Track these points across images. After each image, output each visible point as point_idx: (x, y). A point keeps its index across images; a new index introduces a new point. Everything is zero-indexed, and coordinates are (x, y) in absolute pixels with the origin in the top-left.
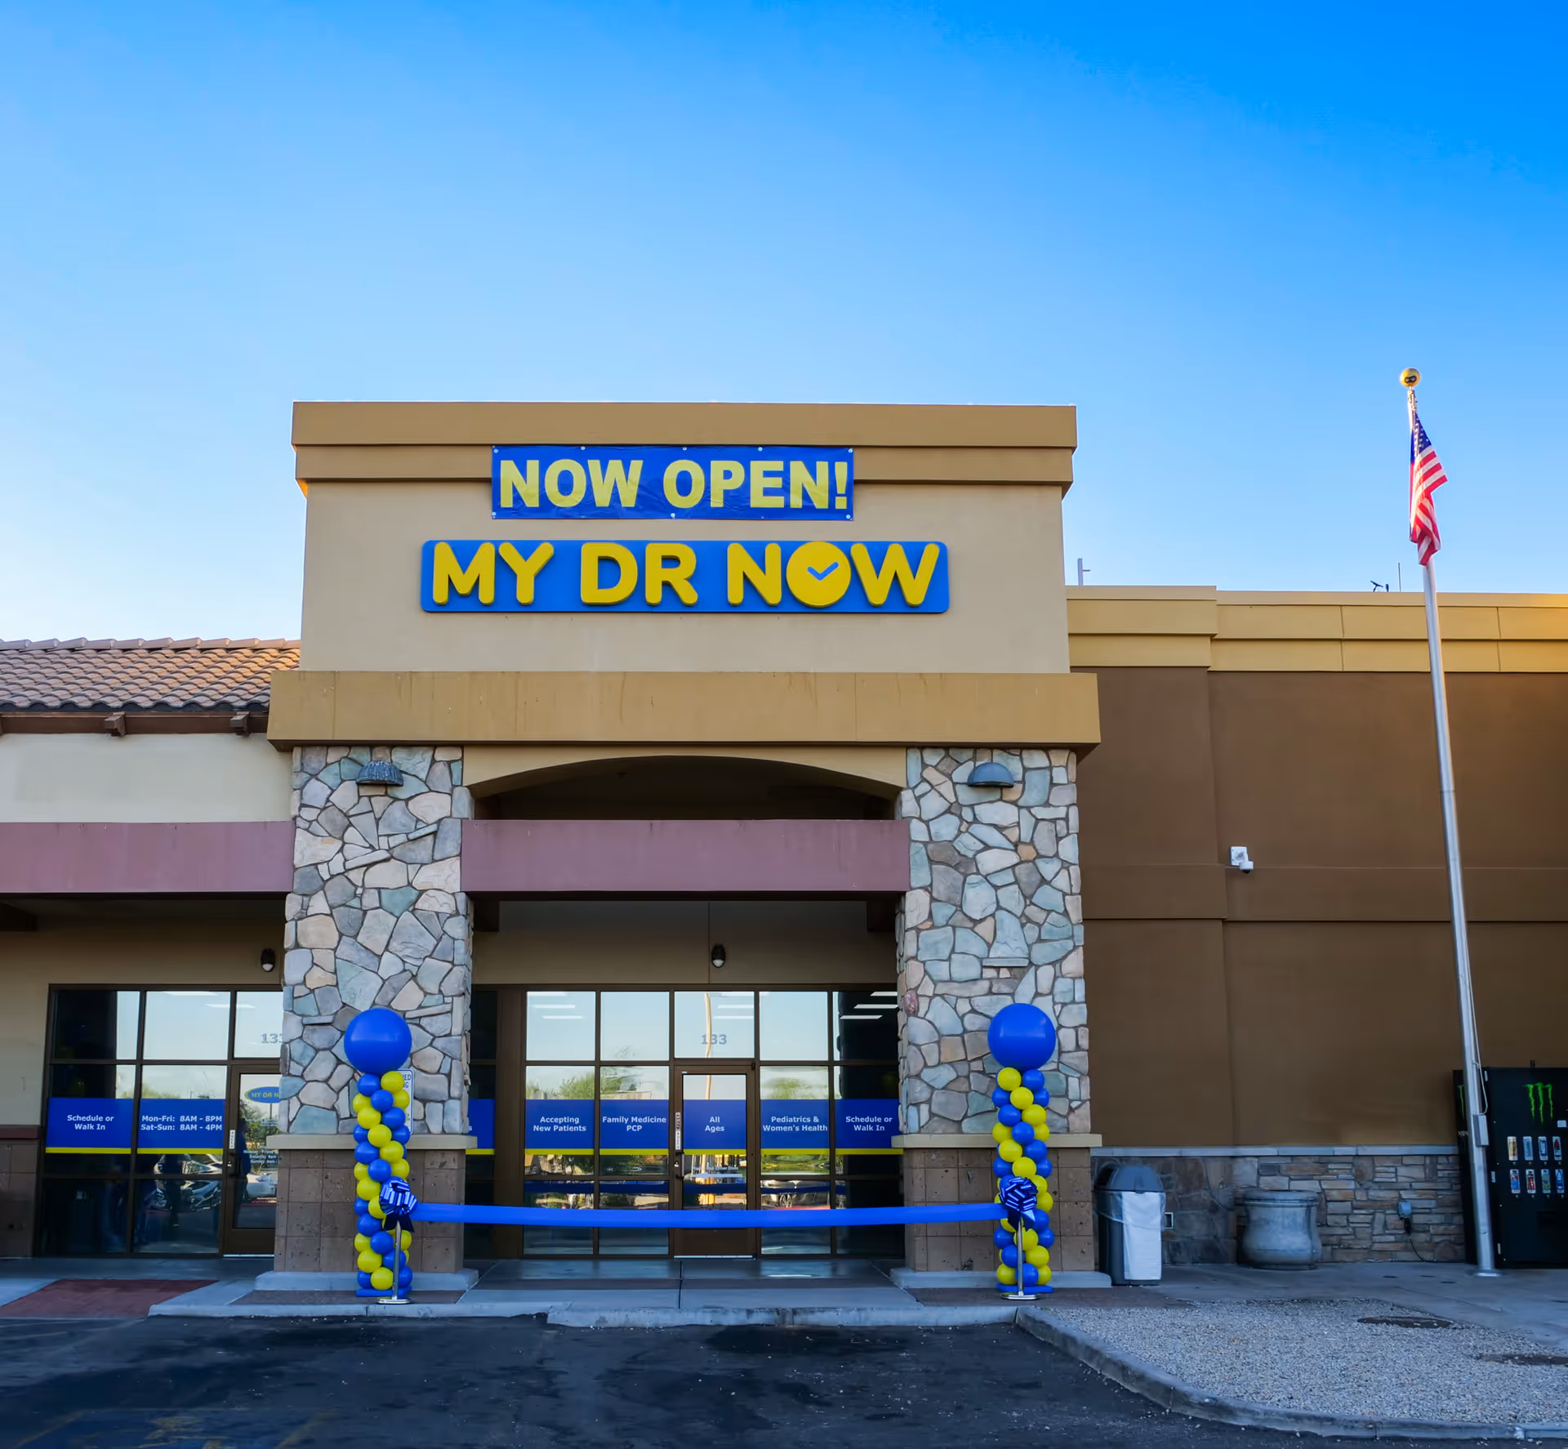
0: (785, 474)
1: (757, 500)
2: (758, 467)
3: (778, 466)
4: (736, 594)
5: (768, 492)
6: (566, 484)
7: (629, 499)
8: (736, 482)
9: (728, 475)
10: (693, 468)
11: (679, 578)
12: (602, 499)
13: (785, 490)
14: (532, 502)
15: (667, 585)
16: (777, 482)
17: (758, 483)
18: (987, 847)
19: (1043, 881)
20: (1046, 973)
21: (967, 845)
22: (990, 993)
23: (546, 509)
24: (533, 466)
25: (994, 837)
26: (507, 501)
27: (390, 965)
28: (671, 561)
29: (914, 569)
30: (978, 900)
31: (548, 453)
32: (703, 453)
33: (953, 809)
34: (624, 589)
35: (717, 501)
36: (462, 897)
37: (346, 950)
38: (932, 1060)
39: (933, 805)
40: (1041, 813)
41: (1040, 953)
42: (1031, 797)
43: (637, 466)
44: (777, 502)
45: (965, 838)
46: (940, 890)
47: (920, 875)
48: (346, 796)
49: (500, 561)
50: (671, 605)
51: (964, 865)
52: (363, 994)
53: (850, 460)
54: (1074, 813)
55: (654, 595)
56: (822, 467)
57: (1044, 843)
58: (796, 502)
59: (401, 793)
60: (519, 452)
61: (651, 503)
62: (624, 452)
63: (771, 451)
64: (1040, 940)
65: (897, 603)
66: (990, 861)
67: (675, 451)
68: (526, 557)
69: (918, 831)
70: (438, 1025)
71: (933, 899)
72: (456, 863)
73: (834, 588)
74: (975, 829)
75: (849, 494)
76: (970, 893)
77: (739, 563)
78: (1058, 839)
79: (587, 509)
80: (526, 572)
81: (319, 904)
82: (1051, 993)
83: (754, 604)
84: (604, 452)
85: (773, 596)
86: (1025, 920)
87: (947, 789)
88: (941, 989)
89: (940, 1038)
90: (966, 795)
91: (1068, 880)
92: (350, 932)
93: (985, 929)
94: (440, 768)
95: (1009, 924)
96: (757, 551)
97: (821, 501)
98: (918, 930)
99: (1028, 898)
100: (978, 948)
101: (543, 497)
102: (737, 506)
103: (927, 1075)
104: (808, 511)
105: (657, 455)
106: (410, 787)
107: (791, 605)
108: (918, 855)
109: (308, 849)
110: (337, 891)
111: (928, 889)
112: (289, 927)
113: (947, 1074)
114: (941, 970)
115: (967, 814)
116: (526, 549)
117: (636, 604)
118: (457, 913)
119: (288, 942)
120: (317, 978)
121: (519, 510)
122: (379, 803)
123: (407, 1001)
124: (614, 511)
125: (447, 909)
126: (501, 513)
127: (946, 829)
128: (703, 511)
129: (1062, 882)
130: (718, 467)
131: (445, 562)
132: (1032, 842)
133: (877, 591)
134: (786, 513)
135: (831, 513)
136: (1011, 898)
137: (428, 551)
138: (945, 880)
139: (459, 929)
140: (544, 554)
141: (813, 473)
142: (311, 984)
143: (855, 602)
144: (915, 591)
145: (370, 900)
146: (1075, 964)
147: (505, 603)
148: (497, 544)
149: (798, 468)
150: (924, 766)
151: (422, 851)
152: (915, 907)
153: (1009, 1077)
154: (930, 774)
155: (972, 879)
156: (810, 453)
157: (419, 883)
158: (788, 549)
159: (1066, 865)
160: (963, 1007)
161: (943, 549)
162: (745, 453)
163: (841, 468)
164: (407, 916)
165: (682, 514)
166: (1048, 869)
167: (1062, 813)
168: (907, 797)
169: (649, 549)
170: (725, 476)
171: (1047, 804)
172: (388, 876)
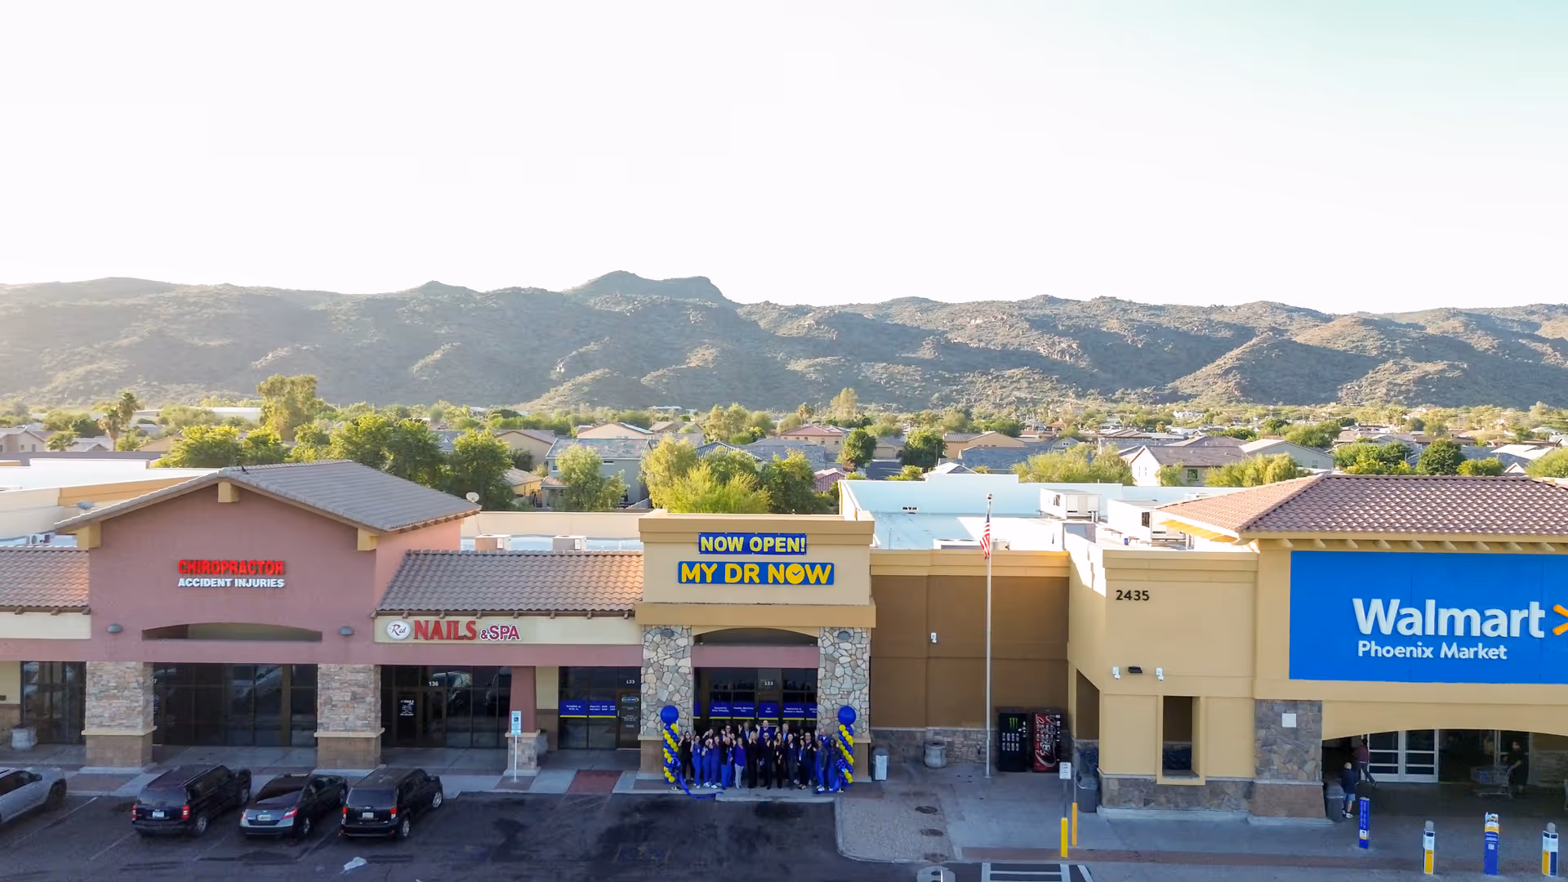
0: (786, 542)
1: (778, 549)
2: (778, 539)
3: (784, 539)
4: (771, 580)
5: (781, 547)
6: (721, 544)
7: (739, 549)
8: (771, 544)
9: (769, 542)
10: (758, 540)
11: (754, 575)
12: (732, 549)
13: (786, 547)
14: (711, 549)
15: (751, 578)
16: (784, 544)
17: (778, 545)
18: (842, 656)
19: (858, 666)
20: (858, 693)
21: (836, 655)
22: (841, 698)
23: (715, 552)
24: (711, 539)
25: (844, 653)
26: (703, 549)
27: (671, 688)
28: (752, 570)
29: (823, 572)
30: (839, 671)
31: (715, 535)
32: (762, 536)
33: (833, 644)
34: (738, 578)
35: (766, 550)
36: (691, 669)
37: (658, 684)
38: (824, 717)
39: (827, 643)
40: (858, 646)
41: (856, 687)
42: (856, 641)
43: (742, 539)
44: (784, 550)
45: (836, 653)
46: (828, 668)
47: (822, 664)
48: (657, 638)
49: (702, 570)
50: (751, 581)
51: (835, 661)
52: (664, 696)
53: (805, 537)
54: (868, 646)
55: (747, 580)
56: (797, 539)
57: (859, 655)
58: (789, 550)
59: (674, 638)
60: (707, 535)
61: (746, 549)
62: (739, 535)
63: (782, 535)
64: (856, 683)
65: (818, 582)
66: (842, 660)
67: (753, 535)
68: (709, 568)
69: (822, 651)
70: (685, 706)
71: (826, 671)
72: (690, 659)
73: (801, 578)
74: (840, 651)
75: (805, 548)
76: (837, 670)
77: (771, 570)
78: (863, 653)
79: (727, 551)
80: (709, 572)
81: (651, 670)
82: (859, 698)
83: (776, 581)
84: (732, 535)
85: (782, 581)
86: (852, 677)
87: (831, 638)
88: (828, 697)
89: (826, 710)
90: (836, 640)
91: (865, 666)
92: (659, 678)
93: (841, 680)
94: (685, 631)
95: (848, 679)
96: (777, 565)
97: (797, 550)
98: (821, 679)
99: (854, 671)
100: (839, 686)
101: (714, 548)
102: (772, 551)
103: (823, 721)
104: (793, 552)
105: (748, 536)
106: (676, 636)
107: (786, 582)
108: (822, 658)
109: (647, 654)
110: (656, 666)
111: (825, 668)
112: (642, 677)
113: (828, 721)
114: (828, 692)
115: (837, 647)
116: (709, 564)
117: (742, 581)
118: (690, 673)
119: (642, 681)
120: (651, 692)
121: (707, 552)
122: (667, 641)
123: (676, 698)
124: (736, 552)
125: (688, 672)
126: (702, 552)
127: (831, 650)
128: (762, 552)
129: (863, 666)
130: (766, 539)
131: (685, 567)
132: (855, 655)
133: (812, 579)
134: (786, 553)
135: (800, 553)
136: (849, 671)
137: (680, 564)
138: (829, 665)
139: (691, 678)
140: (715, 567)
141: (794, 541)
142: (649, 693)
143: (806, 581)
144: (824, 579)
145: (665, 669)
146: (866, 690)
147: (703, 580)
148: (701, 563)
149: (790, 540)
150: (825, 631)
151: (680, 655)
152: (821, 673)
153: (842, 728)
154: (827, 634)
155: (838, 665)
156: (794, 537)
157: (679, 664)
158: (787, 565)
159: (865, 661)
160: (834, 702)
161: (832, 565)
162: (774, 536)
163: (803, 540)
164: (676, 674)
165: (755, 553)
166: (860, 662)
167: (864, 646)
168: (819, 640)
169: (746, 566)
170: (768, 542)
171: (860, 643)
172: (670, 662)
